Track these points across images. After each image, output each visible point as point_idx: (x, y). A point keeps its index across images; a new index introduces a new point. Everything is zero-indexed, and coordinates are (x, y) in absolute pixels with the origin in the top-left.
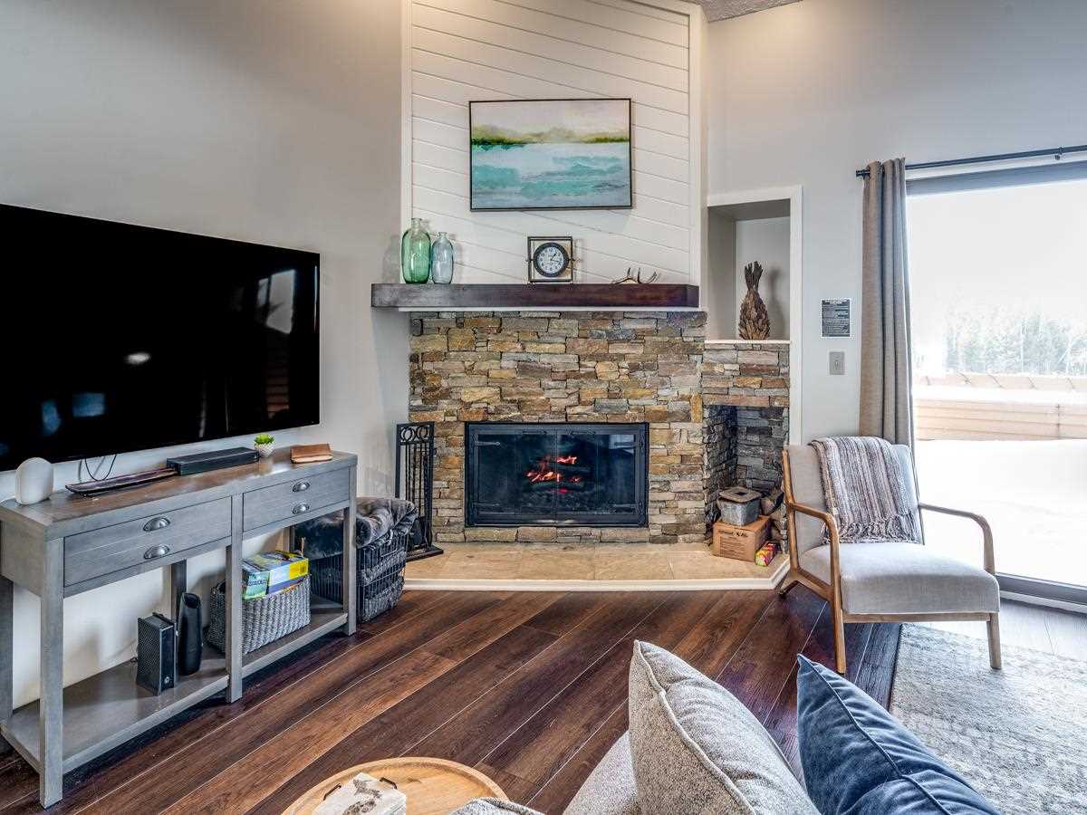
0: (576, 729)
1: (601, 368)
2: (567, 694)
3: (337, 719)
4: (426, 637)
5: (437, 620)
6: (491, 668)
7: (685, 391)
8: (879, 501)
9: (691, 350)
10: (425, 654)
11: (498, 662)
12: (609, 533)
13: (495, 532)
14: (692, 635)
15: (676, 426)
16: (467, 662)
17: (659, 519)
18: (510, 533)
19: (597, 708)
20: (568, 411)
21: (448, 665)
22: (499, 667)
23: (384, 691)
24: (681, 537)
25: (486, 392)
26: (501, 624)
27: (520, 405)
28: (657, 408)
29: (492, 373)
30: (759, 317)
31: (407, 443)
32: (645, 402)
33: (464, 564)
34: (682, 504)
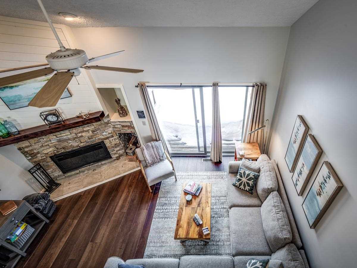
0: (105, 227)
1: (84, 134)
2: (102, 219)
3: (56, 247)
4: (68, 215)
5: (69, 208)
6: (85, 218)
7: (110, 132)
8: (156, 156)
9: (108, 123)
10: (70, 220)
11: (86, 216)
12: (103, 162)
13: (73, 173)
14: (125, 191)
15: (111, 139)
16: (80, 219)
17: (114, 157)
18: (77, 171)
19: (108, 220)
20: (79, 145)
21: (76, 221)
22: (87, 217)
23: (64, 235)
24: (121, 157)
25: (51, 149)
26: (84, 203)
27: (63, 148)
28: (104, 137)
29: (50, 145)
30: (123, 112)
31: (35, 172)
32: (99, 137)
33: (69, 187)
34: (118, 152)
